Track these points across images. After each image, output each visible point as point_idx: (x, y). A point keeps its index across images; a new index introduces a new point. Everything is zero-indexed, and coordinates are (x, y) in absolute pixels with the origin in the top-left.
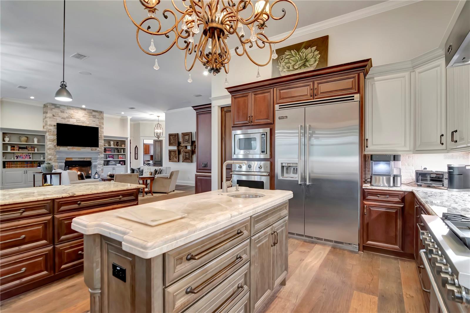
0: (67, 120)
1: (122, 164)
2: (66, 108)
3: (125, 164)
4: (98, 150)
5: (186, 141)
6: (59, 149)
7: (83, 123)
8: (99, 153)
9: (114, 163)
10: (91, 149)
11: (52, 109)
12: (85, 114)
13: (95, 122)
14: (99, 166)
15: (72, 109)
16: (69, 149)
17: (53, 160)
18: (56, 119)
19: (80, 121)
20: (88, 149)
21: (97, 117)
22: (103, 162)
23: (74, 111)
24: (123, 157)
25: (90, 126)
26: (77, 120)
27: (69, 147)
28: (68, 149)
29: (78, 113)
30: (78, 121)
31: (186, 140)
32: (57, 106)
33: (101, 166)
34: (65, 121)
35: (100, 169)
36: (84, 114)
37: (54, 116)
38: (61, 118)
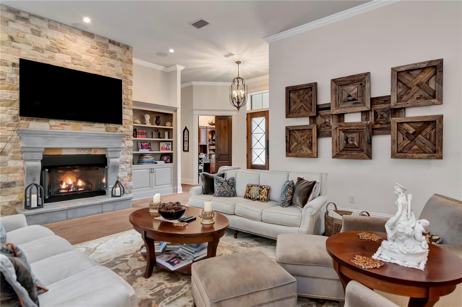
0: (47, 54)
1: (167, 160)
2: (45, 24)
3: (171, 161)
4: (122, 132)
5: (349, 101)
6: (28, 125)
7: (88, 66)
8: (123, 137)
9: (151, 159)
10: (106, 129)
11: (7, 22)
12: (92, 47)
13: (114, 67)
14: (123, 166)
15: (61, 31)
16: (55, 126)
17: (11, 154)
18: (20, 49)
19: (80, 60)
20: (99, 128)
21: (119, 56)
22: (131, 157)
23: (67, 35)
24: (168, 148)
25: (103, 74)
26: (72, 59)
27: (53, 122)
28: (51, 126)
29: (75, 41)
30: (76, 62)
31: (350, 96)
32: (23, 15)
33: (128, 165)
34: (42, 56)
35: (126, 174)
36: (89, 47)
37: (12, 39)
38: (31, 48)
